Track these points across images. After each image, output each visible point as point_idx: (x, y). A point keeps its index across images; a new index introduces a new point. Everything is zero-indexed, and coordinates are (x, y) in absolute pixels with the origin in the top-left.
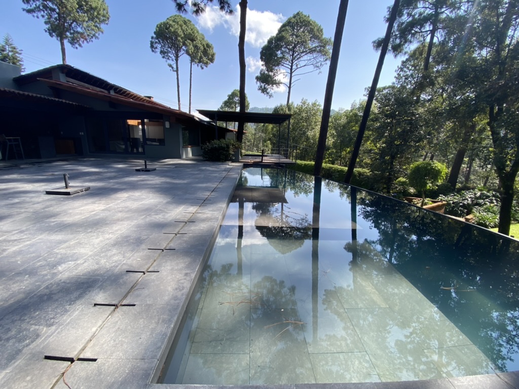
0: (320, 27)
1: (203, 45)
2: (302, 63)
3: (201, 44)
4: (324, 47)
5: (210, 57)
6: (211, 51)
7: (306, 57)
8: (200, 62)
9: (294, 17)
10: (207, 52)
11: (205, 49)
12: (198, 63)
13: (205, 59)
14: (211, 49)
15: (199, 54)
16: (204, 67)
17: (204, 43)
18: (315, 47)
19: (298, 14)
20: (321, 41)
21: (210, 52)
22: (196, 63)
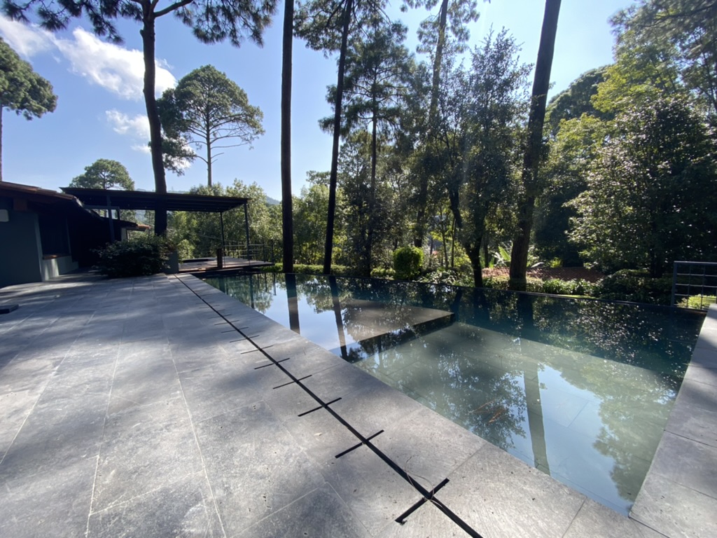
0: (242, 91)
1: (30, 81)
2: (223, 133)
3: (25, 77)
4: (252, 117)
5: (46, 101)
6: (49, 92)
7: (227, 126)
8: (22, 107)
9: (203, 70)
10: (39, 93)
11: (33, 86)
12: (19, 108)
13: (34, 103)
14: (47, 89)
15: (22, 95)
16: (33, 116)
17: (32, 77)
18: (239, 115)
19: (208, 67)
20: (247, 108)
21: (46, 93)
22: (13, 108)
